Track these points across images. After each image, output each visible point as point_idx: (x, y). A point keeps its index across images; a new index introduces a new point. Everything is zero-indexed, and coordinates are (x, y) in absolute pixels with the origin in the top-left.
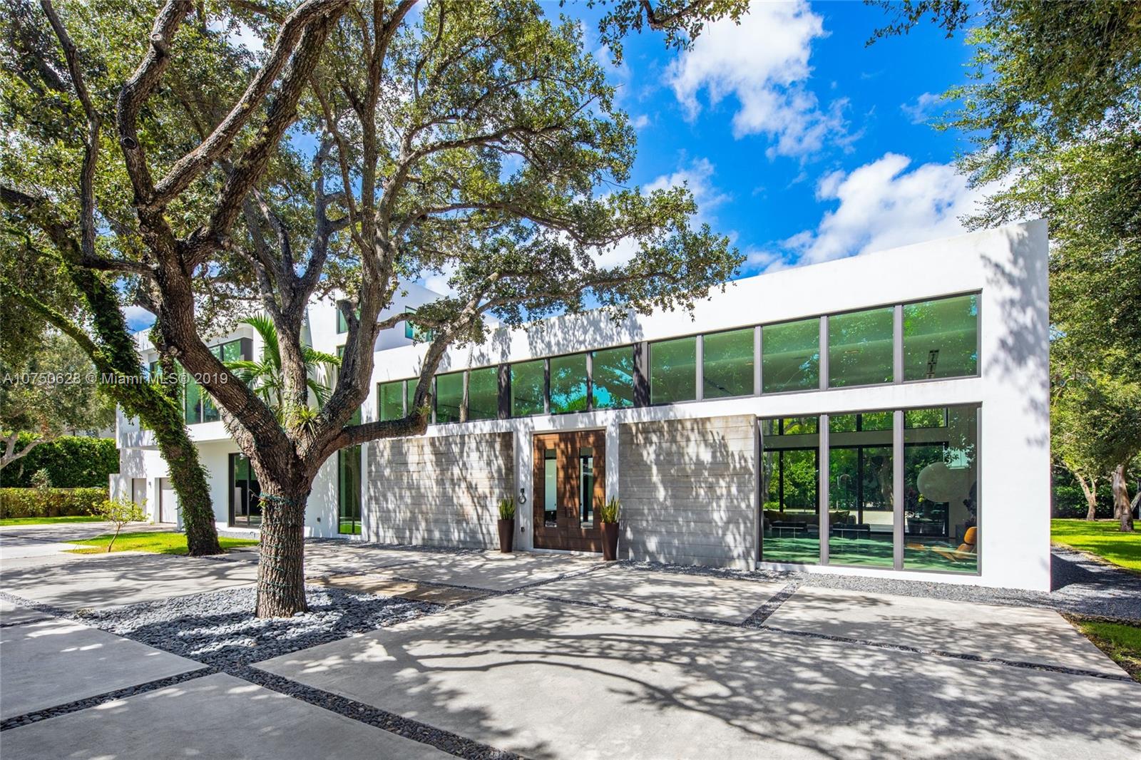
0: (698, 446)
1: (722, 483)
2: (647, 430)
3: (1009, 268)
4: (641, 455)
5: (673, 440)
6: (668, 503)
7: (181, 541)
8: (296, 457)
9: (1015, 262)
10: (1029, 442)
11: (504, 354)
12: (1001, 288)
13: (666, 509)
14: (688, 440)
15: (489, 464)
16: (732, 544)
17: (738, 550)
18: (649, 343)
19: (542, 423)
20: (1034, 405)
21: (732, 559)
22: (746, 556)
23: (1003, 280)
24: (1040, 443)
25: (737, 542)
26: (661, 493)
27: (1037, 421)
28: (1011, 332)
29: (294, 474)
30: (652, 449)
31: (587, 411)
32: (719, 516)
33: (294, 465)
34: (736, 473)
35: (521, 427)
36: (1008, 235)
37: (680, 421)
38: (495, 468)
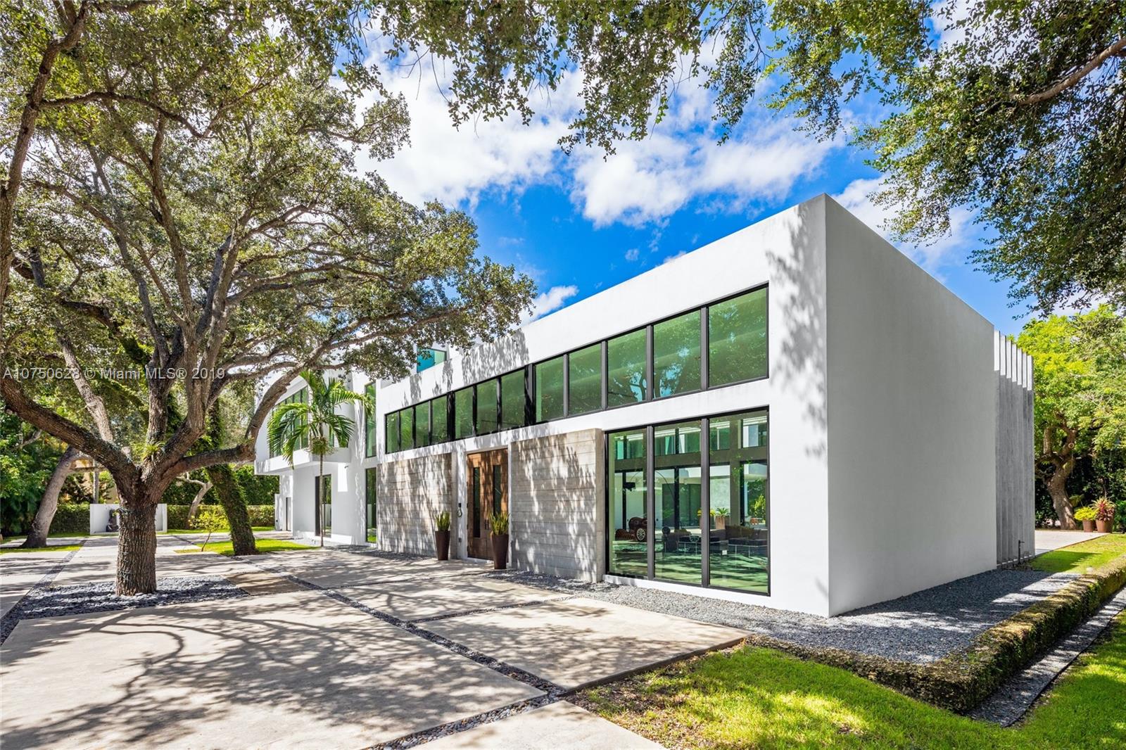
0: (559, 460)
1: (575, 498)
2: (529, 447)
3: (790, 262)
4: (524, 471)
5: (543, 457)
6: (541, 518)
7: (230, 547)
8: (140, 480)
9: (796, 257)
10: (807, 452)
11: (449, 384)
12: (783, 285)
13: (539, 522)
14: (552, 456)
15: (438, 483)
16: (581, 557)
17: (585, 564)
18: (534, 364)
19: (470, 444)
20: (812, 410)
21: (581, 571)
22: (590, 570)
23: (784, 275)
24: (818, 453)
25: (584, 555)
26: (536, 508)
27: (814, 427)
28: (792, 334)
29: (137, 492)
30: (530, 465)
31: (496, 432)
32: (572, 529)
33: (137, 486)
34: (583, 488)
35: (458, 449)
36: (790, 227)
37: (547, 438)
38: (441, 486)
